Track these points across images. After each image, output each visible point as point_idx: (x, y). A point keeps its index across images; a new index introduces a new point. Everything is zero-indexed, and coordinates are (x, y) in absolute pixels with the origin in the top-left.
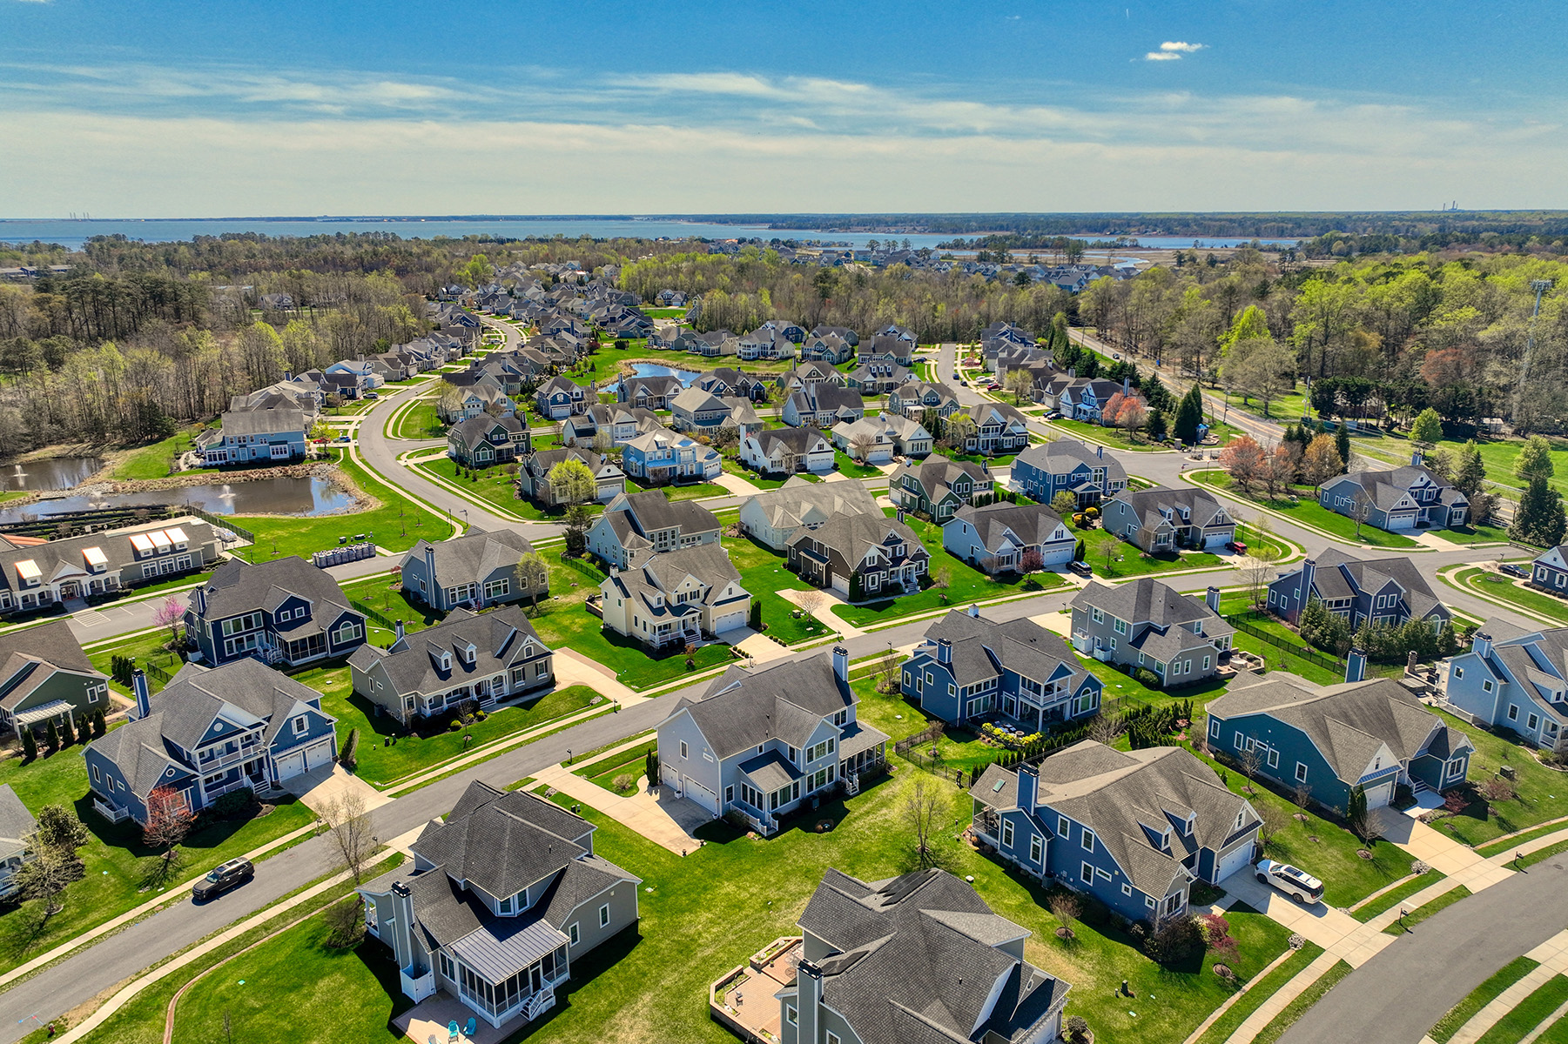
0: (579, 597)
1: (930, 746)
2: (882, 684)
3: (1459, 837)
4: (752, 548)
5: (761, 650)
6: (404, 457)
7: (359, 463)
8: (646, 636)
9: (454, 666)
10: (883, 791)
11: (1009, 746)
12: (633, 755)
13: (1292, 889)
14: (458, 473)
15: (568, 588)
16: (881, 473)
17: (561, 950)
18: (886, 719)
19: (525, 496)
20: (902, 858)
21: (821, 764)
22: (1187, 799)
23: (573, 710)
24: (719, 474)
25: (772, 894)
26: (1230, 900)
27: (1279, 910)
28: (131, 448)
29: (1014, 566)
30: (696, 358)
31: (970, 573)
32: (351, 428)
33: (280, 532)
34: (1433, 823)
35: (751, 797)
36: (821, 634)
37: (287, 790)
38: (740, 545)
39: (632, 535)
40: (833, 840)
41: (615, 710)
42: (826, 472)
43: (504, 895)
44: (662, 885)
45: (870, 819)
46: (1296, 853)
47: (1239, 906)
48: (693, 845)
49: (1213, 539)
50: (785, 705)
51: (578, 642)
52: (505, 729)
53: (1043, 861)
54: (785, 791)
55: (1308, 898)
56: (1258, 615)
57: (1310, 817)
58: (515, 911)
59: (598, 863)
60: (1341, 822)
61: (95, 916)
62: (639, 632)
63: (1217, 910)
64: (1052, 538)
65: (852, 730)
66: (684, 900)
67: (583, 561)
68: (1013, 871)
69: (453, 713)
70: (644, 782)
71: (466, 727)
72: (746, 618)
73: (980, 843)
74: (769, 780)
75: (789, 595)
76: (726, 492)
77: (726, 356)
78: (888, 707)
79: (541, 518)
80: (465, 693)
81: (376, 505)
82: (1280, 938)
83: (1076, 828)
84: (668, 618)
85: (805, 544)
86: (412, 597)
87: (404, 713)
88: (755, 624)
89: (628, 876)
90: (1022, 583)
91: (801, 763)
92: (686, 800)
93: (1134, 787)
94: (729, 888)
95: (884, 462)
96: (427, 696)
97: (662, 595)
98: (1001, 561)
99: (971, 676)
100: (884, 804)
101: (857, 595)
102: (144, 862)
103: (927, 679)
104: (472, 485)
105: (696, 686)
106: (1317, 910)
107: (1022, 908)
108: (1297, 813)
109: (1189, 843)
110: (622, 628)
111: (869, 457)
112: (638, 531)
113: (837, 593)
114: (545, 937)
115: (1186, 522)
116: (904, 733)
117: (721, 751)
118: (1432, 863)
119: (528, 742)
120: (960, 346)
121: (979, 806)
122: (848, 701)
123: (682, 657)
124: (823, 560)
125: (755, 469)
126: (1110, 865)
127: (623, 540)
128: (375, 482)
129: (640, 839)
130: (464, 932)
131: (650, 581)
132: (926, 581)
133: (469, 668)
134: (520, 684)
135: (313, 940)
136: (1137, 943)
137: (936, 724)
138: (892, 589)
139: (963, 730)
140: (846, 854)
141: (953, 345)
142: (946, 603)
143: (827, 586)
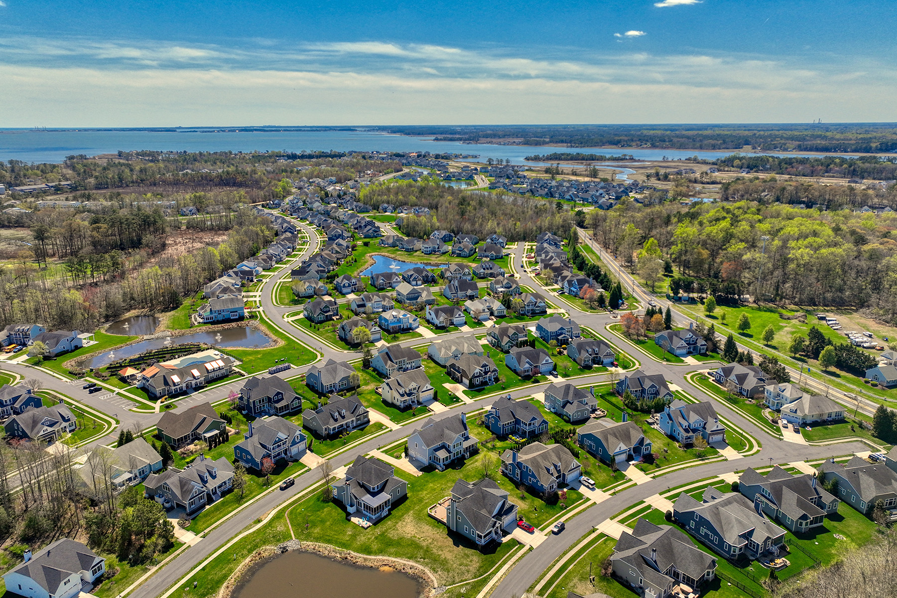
0: (371, 387)
1: (492, 443)
2: (478, 422)
3: (642, 470)
4: (433, 365)
5: (437, 407)
6: (285, 316)
7: (267, 320)
8: (398, 403)
9: (338, 417)
10: (477, 457)
11: (516, 443)
12: (399, 446)
13: (587, 484)
14: (311, 326)
15: (367, 384)
16: (484, 326)
17: (389, 500)
18: (479, 434)
19: (341, 339)
20: (480, 476)
21: (457, 449)
22: (560, 460)
23: (377, 431)
24: (418, 327)
25: (443, 486)
26: (570, 487)
27: (583, 490)
28: (166, 311)
29: (530, 373)
30: (402, 253)
31: (513, 375)
32: (258, 299)
33: (251, 358)
34: (636, 466)
35: (437, 459)
36: (459, 402)
37: (295, 458)
38: (428, 363)
39: (389, 362)
40: (461, 472)
41: (391, 431)
42: (461, 325)
43: (374, 486)
44: (412, 484)
45: (472, 465)
46: (593, 475)
47: (572, 489)
48: (420, 473)
49: (606, 360)
50: (447, 431)
51: (374, 406)
52: (356, 438)
53: (519, 477)
54: (447, 457)
55: (590, 486)
56: (612, 394)
57: (601, 464)
58: (376, 490)
59: (395, 477)
60: (608, 465)
61: (254, 494)
62: (395, 402)
63: (565, 490)
64: (544, 362)
65: (467, 438)
66: (419, 488)
67: (370, 370)
68: (511, 480)
69: (340, 432)
70: (403, 455)
71: (344, 437)
72: (432, 396)
73: (503, 472)
74: (442, 454)
75: (447, 386)
76: (421, 336)
77: (416, 251)
78: (480, 429)
79: (349, 349)
80: (342, 426)
81: (282, 343)
82: (581, 496)
83: (527, 467)
84: (406, 398)
85: (453, 366)
86: (311, 387)
87: (324, 433)
88: (435, 398)
89: (404, 481)
90: (532, 380)
91: (452, 449)
92: (417, 460)
93: (545, 456)
94: (432, 485)
95: (486, 320)
96: (332, 427)
97: (403, 389)
98: (525, 371)
99: (506, 421)
100: (476, 461)
101: (471, 386)
102: (261, 479)
103: (492, 421)
104: (318, 332)
105: (417, 423)
106: (593, 489)
107: (512, 489)
108: (598, 463)
109: (559, 471)
110: (390, 401)
111: (479, 318)
112: (391, 361)
113: (464, 385)
114: (385, 497)
115: (597, 354)
116: (484, 438)
117: (428, 446)
118: (630, 477)
119: (365, 442)
120: (527, 244)
121: (503, 462)
122: (466, 429)
123: (411, 411)
124: (460, 373)
125: (433, 324)
126: (535, 478)
127: (386, 364)
128: (277, 331)
129: (405, 472)
130: (363, 496)
131: (399, 384)
132: (497, 380)
133: (343, 417)
134: (359, 422)
135: (318, 499)
136: (541, 498)
137: (494, 436)
138: (484, 383)
139: (503, 437)
140: (464, 476)
141: (523, 243)
142: (504, 389)
143: (460, 382)
